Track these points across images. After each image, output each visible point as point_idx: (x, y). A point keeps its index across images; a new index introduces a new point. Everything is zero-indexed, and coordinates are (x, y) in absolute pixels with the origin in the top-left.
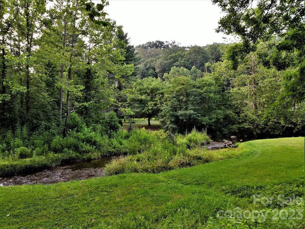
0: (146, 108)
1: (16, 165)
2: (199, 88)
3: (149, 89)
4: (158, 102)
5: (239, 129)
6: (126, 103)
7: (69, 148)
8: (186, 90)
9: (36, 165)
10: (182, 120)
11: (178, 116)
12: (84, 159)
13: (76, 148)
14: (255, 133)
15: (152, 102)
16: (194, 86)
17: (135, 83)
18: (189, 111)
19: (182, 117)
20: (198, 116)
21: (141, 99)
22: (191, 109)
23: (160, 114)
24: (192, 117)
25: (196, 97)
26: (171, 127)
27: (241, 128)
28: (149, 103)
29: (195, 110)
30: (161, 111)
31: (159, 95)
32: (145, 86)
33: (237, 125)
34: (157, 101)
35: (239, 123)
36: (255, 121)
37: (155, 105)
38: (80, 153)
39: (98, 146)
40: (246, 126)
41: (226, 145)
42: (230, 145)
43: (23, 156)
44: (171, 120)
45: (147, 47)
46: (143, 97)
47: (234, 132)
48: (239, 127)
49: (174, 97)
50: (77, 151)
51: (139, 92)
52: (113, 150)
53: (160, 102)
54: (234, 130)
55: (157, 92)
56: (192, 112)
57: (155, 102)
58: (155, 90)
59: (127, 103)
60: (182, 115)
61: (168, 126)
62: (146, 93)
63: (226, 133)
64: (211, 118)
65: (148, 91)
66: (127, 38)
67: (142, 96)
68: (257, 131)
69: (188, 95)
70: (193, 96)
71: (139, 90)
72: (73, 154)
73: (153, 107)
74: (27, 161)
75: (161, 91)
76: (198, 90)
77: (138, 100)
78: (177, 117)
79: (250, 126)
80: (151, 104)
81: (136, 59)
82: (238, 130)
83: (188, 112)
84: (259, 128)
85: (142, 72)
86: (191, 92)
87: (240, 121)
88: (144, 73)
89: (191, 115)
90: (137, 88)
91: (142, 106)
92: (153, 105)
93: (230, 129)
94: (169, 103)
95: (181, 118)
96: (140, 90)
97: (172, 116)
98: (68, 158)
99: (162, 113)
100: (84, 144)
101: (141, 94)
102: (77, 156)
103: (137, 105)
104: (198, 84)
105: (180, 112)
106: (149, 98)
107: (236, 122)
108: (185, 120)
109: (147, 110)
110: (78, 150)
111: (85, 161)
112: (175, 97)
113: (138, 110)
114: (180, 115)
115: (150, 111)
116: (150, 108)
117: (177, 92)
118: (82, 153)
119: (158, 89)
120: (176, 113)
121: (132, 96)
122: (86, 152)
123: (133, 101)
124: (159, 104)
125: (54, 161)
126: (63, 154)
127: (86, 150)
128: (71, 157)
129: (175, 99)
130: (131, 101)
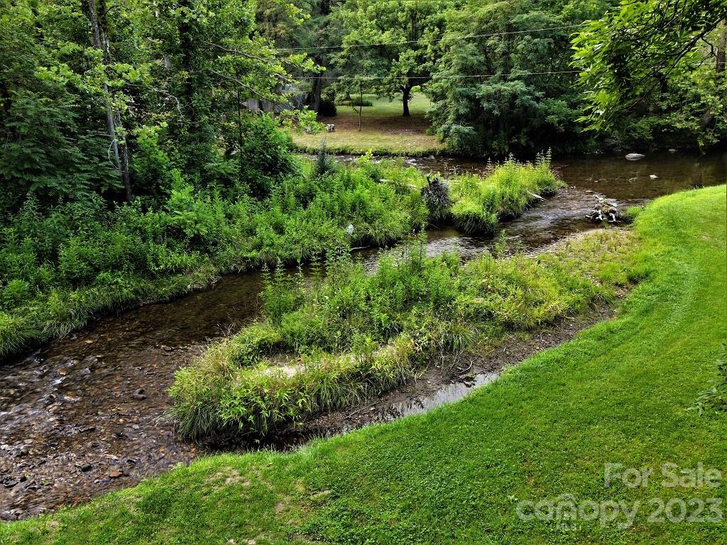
0: (393, 69)
3: (403, 11)
4: (429, 50)
5: (656, 130)
6: (339, 54)
8: (507, 16)
10: (490, 111)
11: (479, 100)
12: (161, 295)
13: (139, 264)
14: (701, 144)
15: (411, 52)
18: (512, 83)
19: (488, 101)
20: (537, 99)
21: (380, 42)
22: (519, 78)
24: (518, 101)
25: (536, 40)
26: (458, 131)
27: (663, 127)
28: (402, 56)
29: (527, 81)
31: (432, 28)
33: (651, 119)
34: (426, 47)
35: (659, 112)
36: (709, 109)
37: (420, 59)
40: (679, 121)
41: (598, 215)
42: (611, 214)
46: (386, 38)
47: (639, 139)
48: (658, 125)
49: (468, 40)
50: (144, 272)
51: (374, 22)
52: (254, 253)
53: (433, 51)
54: (639, 133)
55: (425, 19)
56: (520, 86)
57: (419, 52)
58: (420, 11)
59: (343, 57)
60: (488, 97)
61: (449, 128)
62: (394, 23)
63: (614, 142)
64: (574, 100)
65: (402, 17)
67: (384, 31)
68: (710, 138)
69: (512, 31)
70: (527, 37)
71: (374, 14)
72: (125, 285)
73: (412, 67)
75: (439, 15)
77: (373, 47)
78: (474, 101)
79: (691, 124)
80: (408, 59)
82: (653, 134)
83: (507, 88)
84: (719, 129)
87: (664, 108)
89: (514, 96)
90: (370, 8)
91: (384, 65)
92: (412, 61)
93: (628, 131)
95: (485, 105)
96: (379, 14)
97: (460, 98)
98: (108, 301)
100: (161, 249)
101: (381, 27)
102: (143, 289)
103: (367, 63)
105: (485, 89)
106: (403, 39)
107: (651, 109)
108: (496, 112)
109: (398, 77)
110: (145, 267)
112: (475, 41)
114: (483, 97)
116: (404, 70)
117: (481, 21)
118: (158, 276)
119: (429, 11)
120: (472, 91)
121: (354, 35)
122: (171, 272)
123: (358, 48)
124: (430, 57)
125: (63, 318)
126: (94, 290)
127: (169, 265)
128: (118, 298)
129: (471, 46)
130: (351, 50)
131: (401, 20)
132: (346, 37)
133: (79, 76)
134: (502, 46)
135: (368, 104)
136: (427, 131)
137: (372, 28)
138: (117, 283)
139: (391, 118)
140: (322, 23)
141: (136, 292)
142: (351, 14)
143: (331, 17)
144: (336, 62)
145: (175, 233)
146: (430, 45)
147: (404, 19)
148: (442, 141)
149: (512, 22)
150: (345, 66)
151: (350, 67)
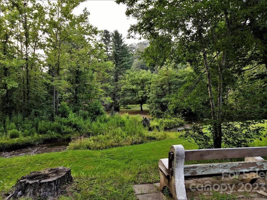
0: (137, 96)
1: (5, 143)
2: (181, 78)
3: (139, 80)
6: (120, 92)
7: (52, 130)
8: (168, 80)
9: (21, 144)
11: (162, 102)
12: (64, 138)
13: (59, 130)
15: (142, 91)
16: (177, 77)
17: (128, 75)
21: (133, 88)
23: (147, 101)
25: (177, 86)
28: (139, 92)
30: (149, 98)
31: (148, 84)
32: (136, 77)
34: (146, 90)
37: (145, 93)
38: (62, 134)
39: (79, 128)
43: (13, 136)
44: (156, 106)
45: (146, 43)
46: (134, 87)
49: (158, 86)
50: (60, 133)
51: (131, 83)
53: (148, 91)
55: (146, 82)
57: (144, 91)
59: (122, 93)
60: (165, 102)
62: (137, 83)
65: (139, 82)
66: (122, 38)
69: (170, 84)
70: (174, 85)
72: (55, 134)
73: (143, 95)
74: (15, 140)
75: (150, 81)
76: (179, 80)
77: (130, 90)
80: (141, 93)
81: (129, 55)
85: (141, 65)
86: (173, 82)
88: (143, 66)
90: (130, 79)
91: (134, 95)
92: (142, 93)
94: (154, 91)
96: (132, 81)
97: (156, 102)
98: (50, 138)
99: (149, 100)
100: (65, 127)
101: (133, 84)
102: (59, 136)
103: (129, 94)
104: (179, 75)
105: (163, 99)
106: (139, 87)
109: (138, 98)
111: (65, 140)
112: (160, 87)
113: (130, 98)
115: (140, 99)
116: (140, 96)
117: (161, 82)
118: (63, 134)
119: (147, 80)
120: (159, 100)
121: (125, 86)
122: (67, 133)
123: (126, 90)
124: (148, 92)
125: (38, 140)
126: (46, 135)
127: (67, 131)
128: (52, 137)
129: (159, 88)
130: (124, 91)
131: (139, 83)
132: (122, 87)
133: (52, 82)
134: (167, 88)
135: (130, 108)
136: (148, 114)
137: (130, 84)
138: (52, 134)
139: (137, 111)
140: (115, 84)
141: (57, 136)
142: (124, 81)
143: (118, 82)
144: (119, 94)
145: (70, 124)
146: (147, 89)
147: (140, 82)
148: (152, 116)
149: (170, 81)
150: (122, 95)
151: (124, 95)
